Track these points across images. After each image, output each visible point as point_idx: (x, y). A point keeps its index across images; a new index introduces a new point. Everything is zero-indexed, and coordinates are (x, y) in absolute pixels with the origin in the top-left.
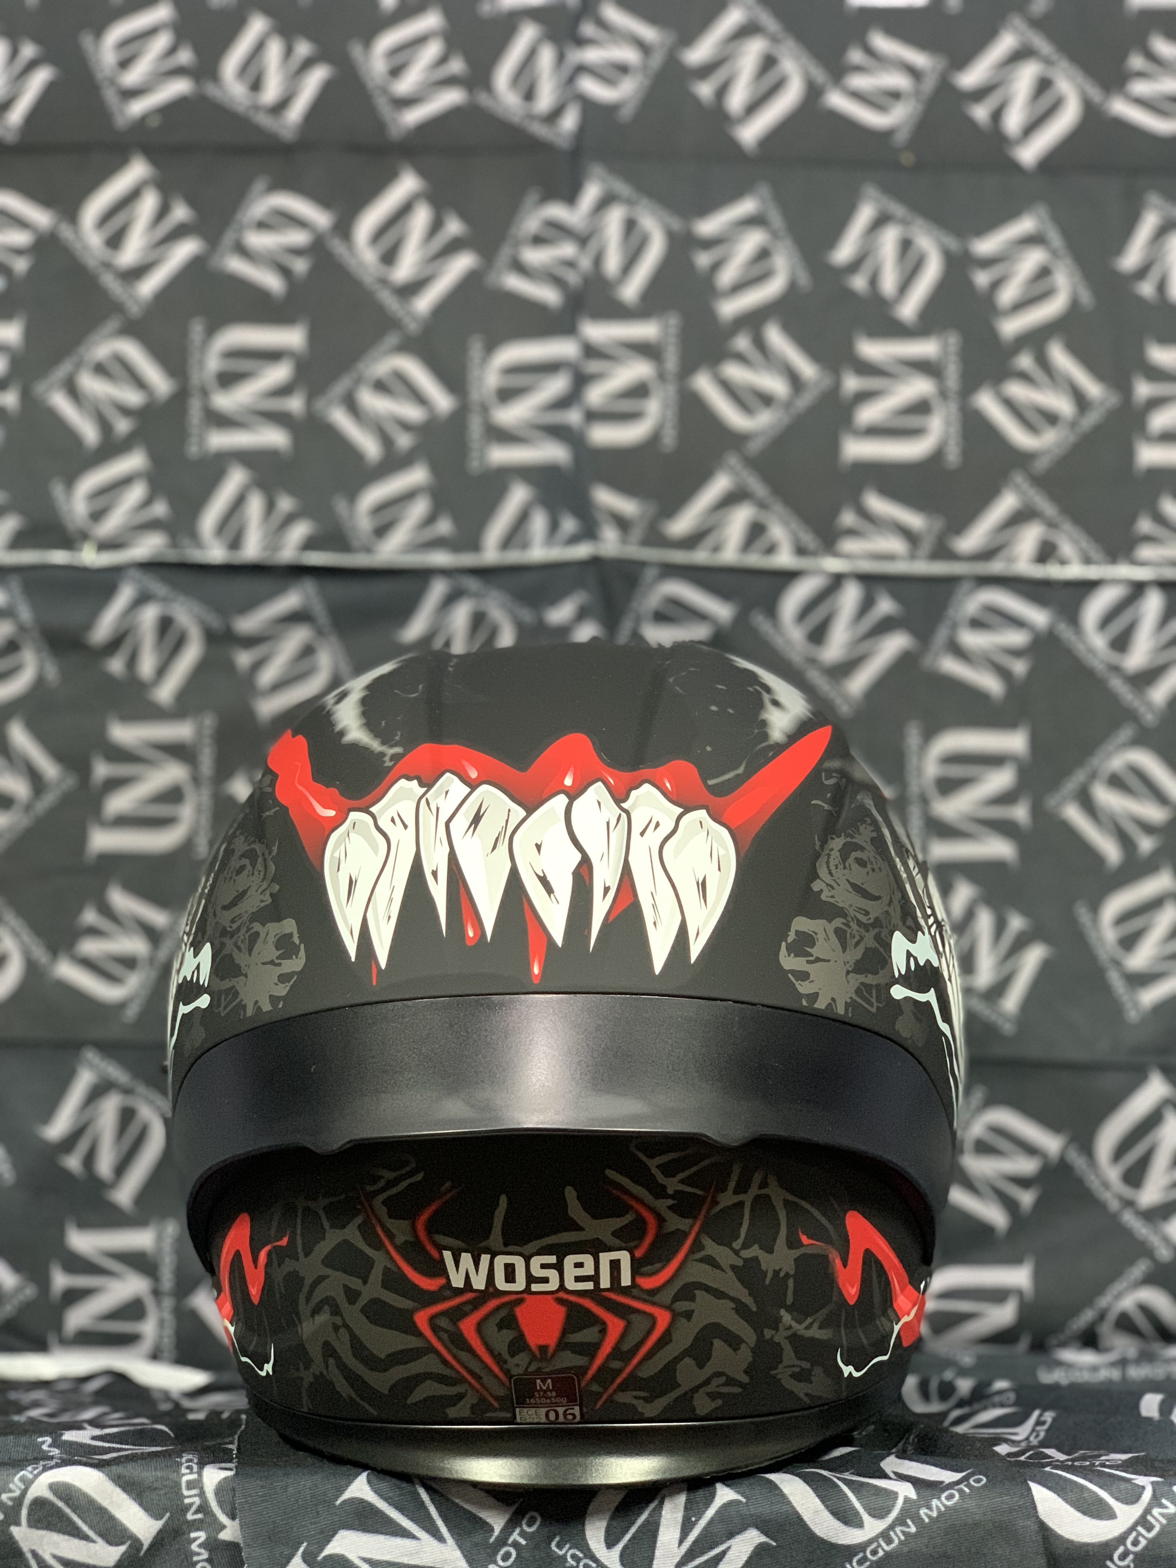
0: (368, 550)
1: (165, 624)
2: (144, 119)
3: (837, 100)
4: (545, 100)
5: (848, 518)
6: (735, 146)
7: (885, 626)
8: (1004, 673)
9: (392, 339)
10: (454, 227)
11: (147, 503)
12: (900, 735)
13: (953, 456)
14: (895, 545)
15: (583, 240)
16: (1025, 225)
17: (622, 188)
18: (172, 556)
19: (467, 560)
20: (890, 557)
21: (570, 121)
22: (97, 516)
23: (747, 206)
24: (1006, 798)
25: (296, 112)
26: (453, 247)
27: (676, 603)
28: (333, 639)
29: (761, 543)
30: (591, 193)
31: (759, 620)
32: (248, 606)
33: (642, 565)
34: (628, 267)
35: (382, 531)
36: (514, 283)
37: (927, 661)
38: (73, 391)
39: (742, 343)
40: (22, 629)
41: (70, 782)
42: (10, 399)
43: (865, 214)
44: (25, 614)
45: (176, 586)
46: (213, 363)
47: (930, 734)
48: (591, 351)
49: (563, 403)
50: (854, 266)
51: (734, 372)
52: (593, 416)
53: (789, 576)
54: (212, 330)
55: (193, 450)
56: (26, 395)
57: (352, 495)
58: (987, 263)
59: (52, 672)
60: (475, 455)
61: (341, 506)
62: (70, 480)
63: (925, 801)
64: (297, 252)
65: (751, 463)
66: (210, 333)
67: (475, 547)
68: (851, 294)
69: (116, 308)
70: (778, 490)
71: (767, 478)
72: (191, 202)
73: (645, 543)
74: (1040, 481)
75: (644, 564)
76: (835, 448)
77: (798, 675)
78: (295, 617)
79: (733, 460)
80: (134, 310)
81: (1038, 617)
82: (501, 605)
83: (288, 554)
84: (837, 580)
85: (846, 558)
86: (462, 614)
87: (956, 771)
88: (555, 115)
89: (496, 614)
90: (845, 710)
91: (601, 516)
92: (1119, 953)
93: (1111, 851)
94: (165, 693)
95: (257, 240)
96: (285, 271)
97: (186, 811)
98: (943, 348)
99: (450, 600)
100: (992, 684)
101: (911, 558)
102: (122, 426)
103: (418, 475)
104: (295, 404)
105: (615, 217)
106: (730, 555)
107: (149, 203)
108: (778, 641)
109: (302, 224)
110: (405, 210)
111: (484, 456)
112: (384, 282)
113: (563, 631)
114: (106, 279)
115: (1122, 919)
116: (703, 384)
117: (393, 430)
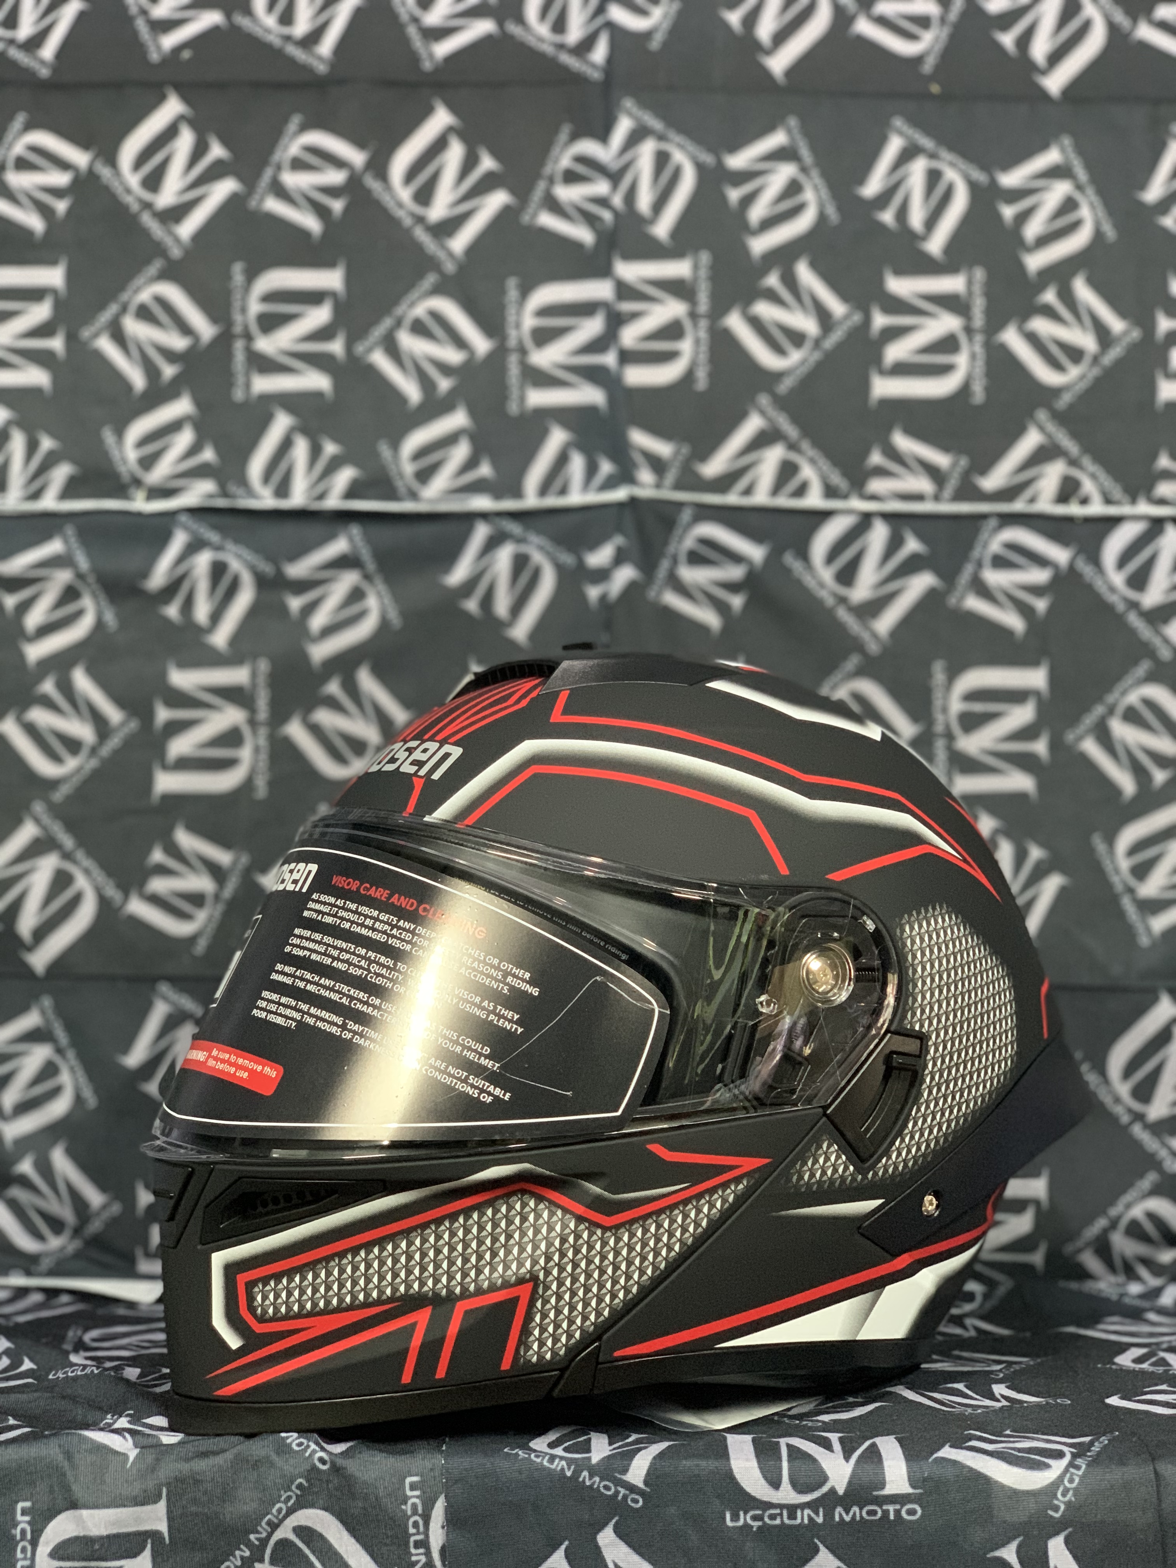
0: (414, 496)
1: (218, 570)
2: (178, 50)
3: (864, 27)
4: (575, 33)
6: (765, 75)
7: (912, 566)
8: (1025, 610)
9: (431, 279)
10: (487, 163)
11: (194, 450)
12: (927, 674)
13: (978, 392)
14: (923, 484)
15: (615, 177)
16: (1052, 157)
17: (653, 124)
18: (221, 503)
19: (509, 505)
20: (919, 497)
21: (600, 53)
22: (148, 462)
23: (777, 139)
24: (1026, 733)
25: (327, 46)
26: (487, 184)
27: (708, 542)
28: (381, 587)
29: (793, 485)
30: (623, 127)
31: (790, 560)
32: (298, 553)
33: (678, 506)
34: (659, 205)
35: (425, 475)
36: (547, 220)
37: (953, 600)
38: (119, 337)
39: (773, 280)
40: (80, 576)
41: (134, 725)
42: (57, 344)
43: (894, 146)
44: (83, 562)
45: (226, 533)
46: (255, 307)
47: (953, 673)
48: (624, 291)
49: (596, 346)
50: (883, 199)
51: (764, 309)
52: (627, 357)
53: (820, 517)
54: (252, 273)
55: (239, 395)
56: (72, 339)
57: (395, 441)
58: (1013, 195)
59: (110, 618)
60: (514, 397)
61: (385, 450)
62: (120, 429)
63: (949, 737)
64: (331, 191)
65: (782, 403)
66: (252, 275)
67: (517, 492)
68: (881, 227)
69: (159, 250)
70: (806, 431)
71: (795, 420)
72: (226, 142)
73: (679, 486)
74: (1062, 418)
75: (680, 505)
76: (865, 386)
77: (830, 613)
78: (343, 562)
79: (764, 400)
80: (176, 253)
81: (1060, 555)
82: (541, 548)
83: (333, 502)
84: (866, 520)
85: (874, 497)
86: (504, 556)
87: (978, 707)
88: (586, 45)
89: (537, 557)
90: (873, 648)
91: (638, 458)
92: (1132, 882)
93: (1127, 784)
94: (220, 638)
95: (292, 180)
96: (322, 211)
97: (245, 753)
98: (970, 283)
99: (492, 544)
100: (1014, 621)
101: (937, 498)
102: (169, 371)
103: (458, 419)
104: (336, 347)
105: (647, 150)
106: (761, 497)
107: (186, 140)
108: (809, 581)
109: (337, 162)
110: (439, 145)
111: (522, 399)
112: (420, 220)
113: (602, 575)
114: (147, 219)
115: (1135, 849)
116: (735, 322)
117: (433, 372)
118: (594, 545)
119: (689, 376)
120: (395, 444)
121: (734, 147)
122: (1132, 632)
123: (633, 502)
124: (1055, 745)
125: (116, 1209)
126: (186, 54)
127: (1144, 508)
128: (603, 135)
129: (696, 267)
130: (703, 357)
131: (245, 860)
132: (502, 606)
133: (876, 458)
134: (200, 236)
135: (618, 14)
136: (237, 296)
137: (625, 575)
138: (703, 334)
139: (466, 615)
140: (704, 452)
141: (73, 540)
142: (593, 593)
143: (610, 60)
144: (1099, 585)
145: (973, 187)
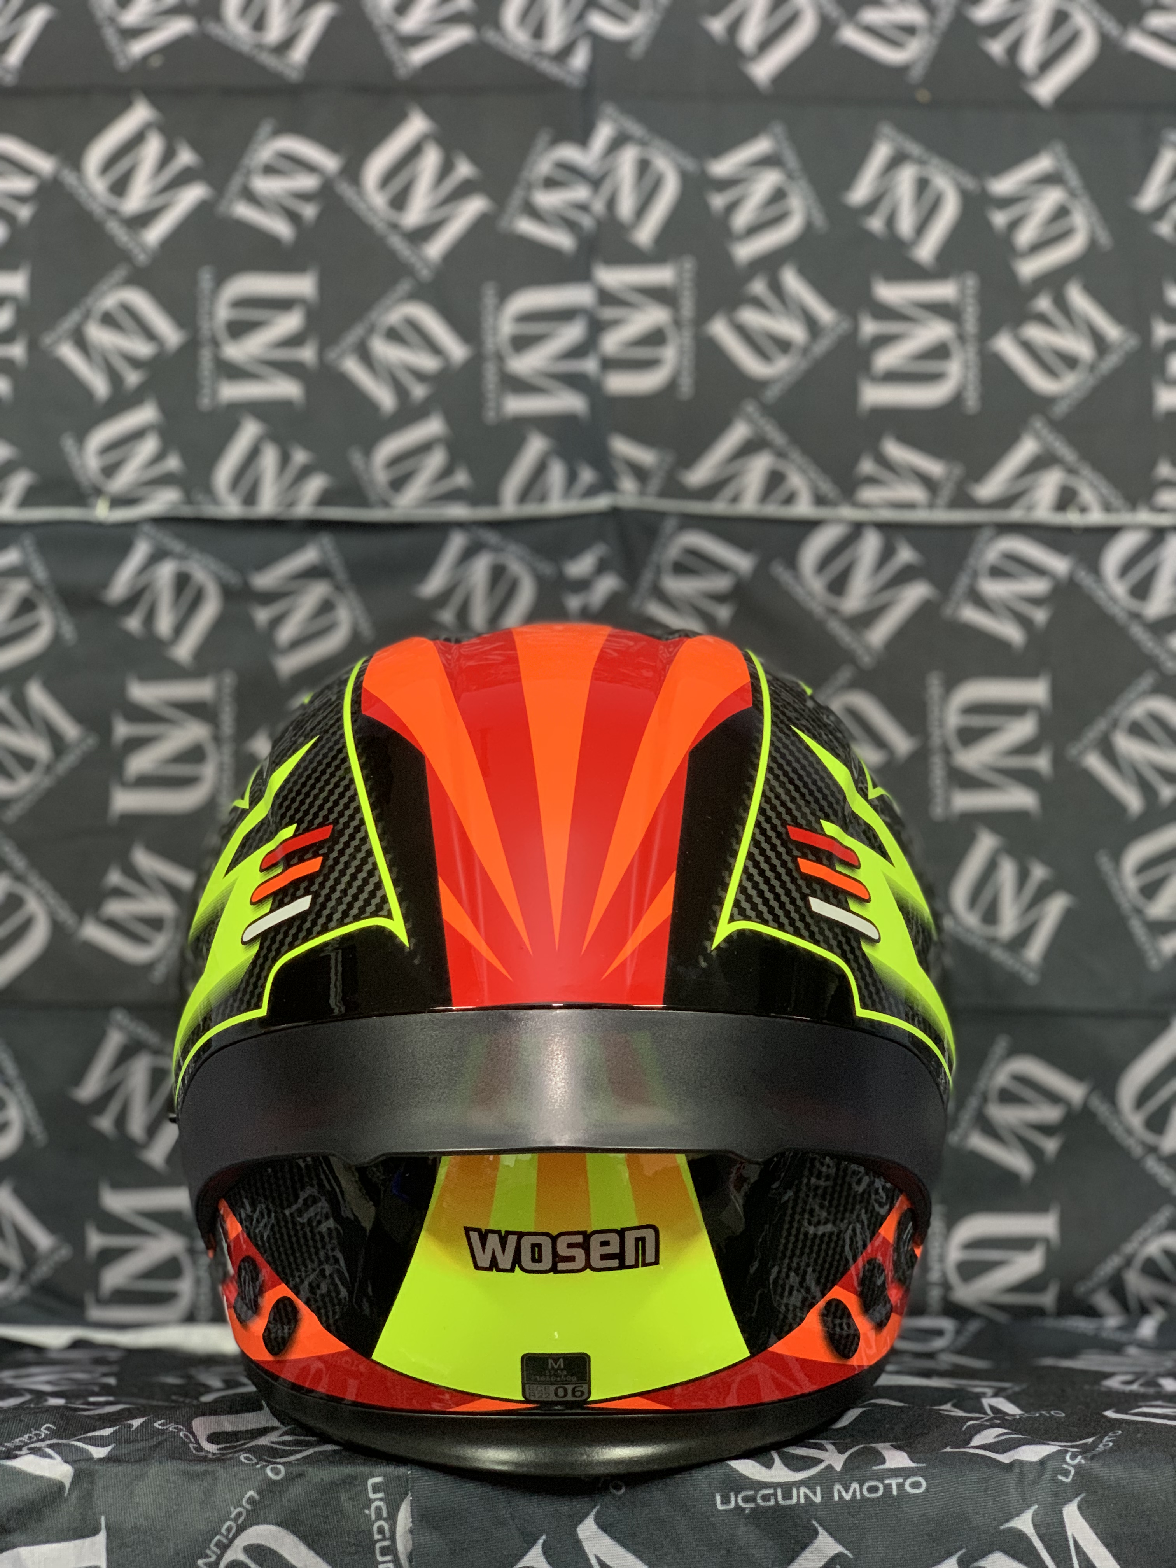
0: (386, 504)
1: (182, 581)
2: (146, 58)
3: (850, 35)
4: (554, 39)
5: (867, 466)
6: (748, 83)
7: (906, 576)
8: (1024, 622)
9: (405, 286)
10: (464, 169)
11: (159, 457)
12: (923, 687)
13: (972, 401)
14: (915, 493)
15: (596, 182)
16: (1043, 164)
17: (635, 129)
18: (187, 511)
19: (485, 513)
20: (910, 506)
21: (580, 60)
22: (110, 471)
23: (761, 146)
24: (1027, 748)
25: (300, 53)
26: (464, 190)
27: (694, 553)
28: (352, 595)
29: (781, 493)
30: (604, 133)
31: (779, 570)
32: (265, 563)
33: (662, 515)
34: (642, 210)
35: (398, 484)
36: (526, 227)
37: (948, 611)
38: (81, 343)
39: (759, 287)
40: (37, 587)
41: (91, 741)
42: (17, 351)
43: (881, 153)
44: (40, 572)
45: (190, 542)
46: (223, 313)
47: (951, 684)
48: (606, 297)
49: (578, 352)
50: (871, 207)
51: (750, 317)
52: (609, 364)
53: (809, 526)
54: (221, 279)
55: (205, 402)
56: (33, 347)
57: (368, 448)
58: (1005, 202)
59: (69, 631)
60: (491, 404)
61: (356, 458)
62: (81, 436)
63: (947, 752)
64: (304, 197)
65: (769, 411)
67: (493, 499)
68: (869, 235)
69: (123, 256)
70: (795, 438)
71: (784, 426)
72: (196, 146)
73: (663, 494)
74: (1060, 426)
75: (664, 514)
76: (853, 393)
77: (820, 627)
78: (313, 573)
79: (750, 408)
80: (142, 258)
81: (1059, 565)
82: (519, 558)
83: (304, 509)
84: (857, 530)
85: (866, 506)
86: (481, 567)
87: (977, 721)
88: (565, 53)
89: (516, 568)
90: (866, 660)
91: (619, 467)
92: (1140, 901)
93: (1133, 800)
94: (184, 651)
95: (264, 185)
96: (293, 217)
97: (208, 770)
98: (962, 290)
99: (469, 554)
100: (1012, 633)
101: (931, 506)
102: (133, 378)
103: (433, 427)
105: (628, 158)
106: (749, 505)
107: (153, 147)
108: (799, 592)
109: (310, 168)
110: (414, 152)
111: (500, 406)
112: (395, 226)
113: (583, 585)
114: (112, 226)
115: (1143, 868)
116: (720, 329)
117: (407, 380)
118: (575, 553)
119: (672, 385)
120: (368, 451)
121: (719, 150)
122: (1135, 645)
123: (615, 512)
124: (1058, 760)
125: (65, 1252)
127: (1144, 516)
128: (583, 139)
132: (478, 618)
134: (167, 242)
135: (599, 22)
137: (607, 585)
139: (441, 626)
140: (690, 460)
141: (31, 549)
142: (574, 604)
143: (593, 67)
145: (964, 193)
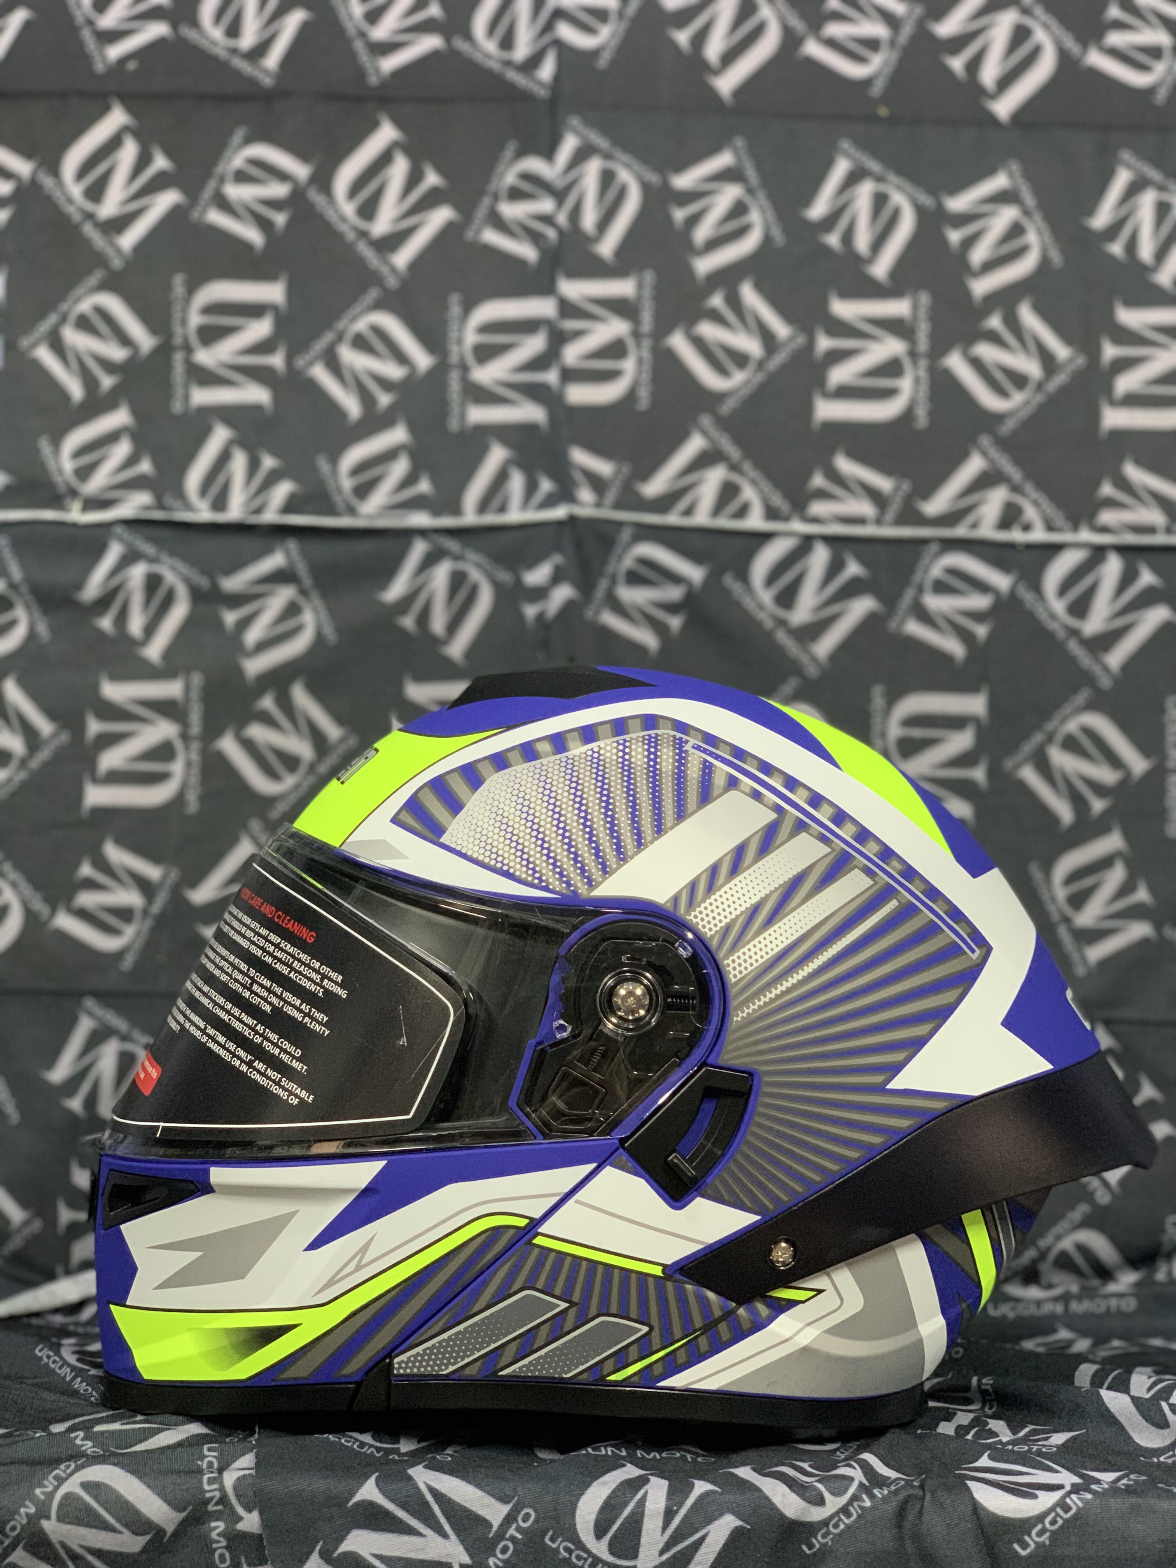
0: (352, 511)
1: (153, 583)
2: (123, 61)
3: (813, 49)
4: (522, 50)
6: (713, 94)
7: (852, 589)
8: (966, 636)
9: (373, 294)
10: (432, 179)
11: (131, 461)
12: (866, 698)
13: (922, 417)
14: (865, 508)
15: (559, 195)
16: (1000, 182)
17: (601, 141)
18: (157, 515)
19: (447, 521)
20: (860, 521)
21: (547, 71)
22: (84, 473)
23: (724, 160)
24: (965, 760)
25: (273, 60)
26: (431, 200)
27: (648, 563)
28: (317, 602)
29: (734, 506)
30: (569, 145)
31: (729, 581)
32: (234, 567)
33: (617, 526)
34: (604, 223)
35: (363, 491)
36: (491, 237)
37: (893, 625)
39: (717, 301)
40: (12, 586)
41: (64, 737)
43: (841, 168)
44: (16, 572)
45: (161, 545)
46: (195, 319)
47: (893, 697)
48: (568, 309)
49: (539, 363)
50: (829, 222)
51: (708, 330)
52: (569, 375)
53: (760, 539)
54: (194, 285)
55: (177, 407)
56: (11, 348)
57: (334, 456)
58: (961, 220)
59: (42, 628)
60: (455, 413)
61: (323, 464)
62: (57, 439)
64: (274, 204)
65: (724, 424)
66: (192, 288)
67: (456, 509)
68: (827, 250)
69: (100, 260)
70: (749, 452)
71: (738, 441)
72: (169, 153)
73: (618, 505)
74: (1005, 444)
75: (620, 524)
76: (808, 409)
77: (769, 636)
78: (279, 577)
79: (706, 420)
80: (117, 263)
81: (1001, 581)
82: (479, 566)
83: (270, 516)
84: (807, 543)
85: (815, 520)
86: (441, 574)
87: (917, 733)
88: (533, 62)
89: (475, 575)
90: (812, 671)
91: (578, 477)
92: (1068, 910)
93: (1064, 812)
94: (154, 651)
95: (235, 192)
96: (264, 224)
97: (177, 768)
98: (915, 307)
99: (430, 561)
100: (954, 647)
101: (879, 522)
102: (107, 382)
103: (398, 435)
104: (277, 360)
105: (593, 169)
106: (702, 518)
107: (129, 151)
108: (748, 602)
109: (282, 176)
110: (384, 160)
111: (463, 416)
112: (364, 234)
113: (540, 594)
114: (88, 230)
115: (1073, 877)
116: (678, 342)
117: (373, 387)
118: (533, 563)
119: (631, 396)
120: (334, 459)
121: (681, 167)
122: (1072, 660)
123: (572, 520)
124: (994, 772)
125: (37, 1225)
126: (132, 65)
127: (1086, 535)
128: (549, 153)
129: (640, 286)
130: (645, 377)
131: (174, 875)
132: (438, 624)
133: (818, 481)
134: (142, 246)
136: (177, 307)
137: (563, 594)
138: (646, 354)
139: (403, 632)
140: (646, 472)
141: (7, 549)
142: (530, 611)
143: (557, 78)
144: (1041, 614)
145: (920, 210)
